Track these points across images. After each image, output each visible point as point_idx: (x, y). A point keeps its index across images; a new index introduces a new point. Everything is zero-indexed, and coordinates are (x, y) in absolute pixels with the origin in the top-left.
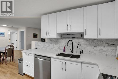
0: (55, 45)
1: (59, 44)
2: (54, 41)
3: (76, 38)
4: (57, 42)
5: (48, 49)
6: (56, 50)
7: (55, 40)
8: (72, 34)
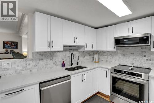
0: (48, 61)
1: (55, 59)
2: (47, 56)
3: (72, 50)
4: (52, 56)
5: (37, 70)
6: (51, 68)
7: (49, 54)
8: (69, 47)
